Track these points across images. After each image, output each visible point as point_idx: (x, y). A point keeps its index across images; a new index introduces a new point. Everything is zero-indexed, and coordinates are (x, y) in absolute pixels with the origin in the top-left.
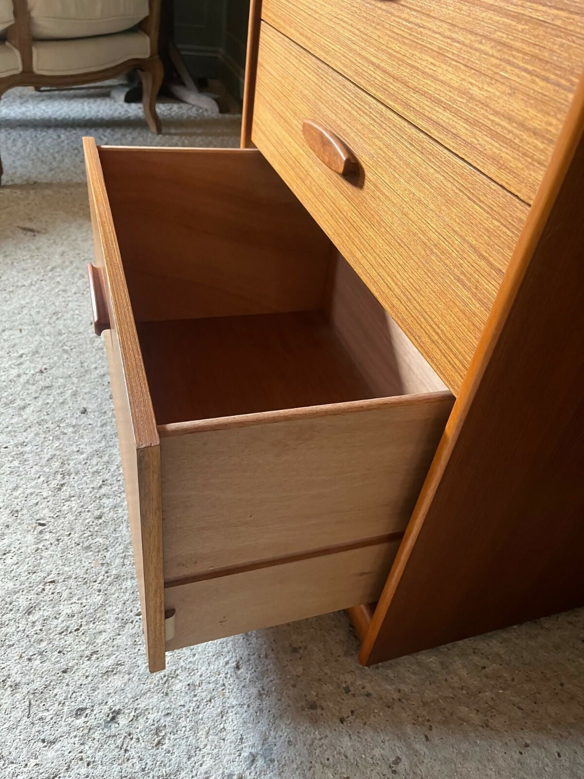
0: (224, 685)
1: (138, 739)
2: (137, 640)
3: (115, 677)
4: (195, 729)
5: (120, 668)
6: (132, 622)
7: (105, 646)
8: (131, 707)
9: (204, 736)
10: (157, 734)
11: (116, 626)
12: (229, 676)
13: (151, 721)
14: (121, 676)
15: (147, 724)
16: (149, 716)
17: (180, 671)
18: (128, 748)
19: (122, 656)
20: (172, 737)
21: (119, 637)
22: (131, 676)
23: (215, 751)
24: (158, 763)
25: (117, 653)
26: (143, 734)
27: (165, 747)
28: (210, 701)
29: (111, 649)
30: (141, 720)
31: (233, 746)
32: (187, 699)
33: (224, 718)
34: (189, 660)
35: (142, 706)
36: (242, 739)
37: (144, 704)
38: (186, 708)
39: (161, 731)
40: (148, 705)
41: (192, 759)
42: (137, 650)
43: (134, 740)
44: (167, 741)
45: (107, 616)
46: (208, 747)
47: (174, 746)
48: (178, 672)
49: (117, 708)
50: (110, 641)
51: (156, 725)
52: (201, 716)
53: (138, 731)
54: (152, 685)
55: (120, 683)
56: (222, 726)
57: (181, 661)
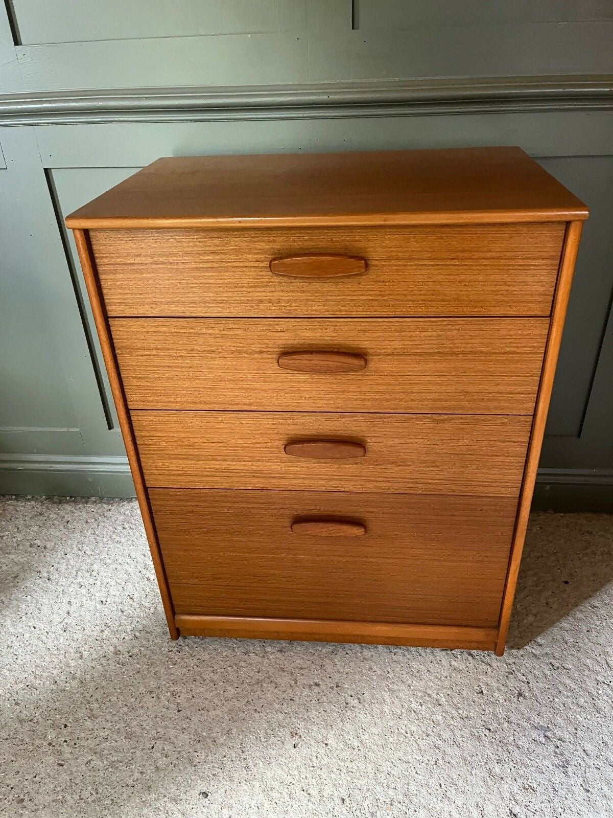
0: (500, 741)
1: (529, 802)
2: (461, 790)
3: (486, 810)
4: (526, 766)
5: (480, 805)
6: (446, 791)
7: (462, 813)
8: (508, 802)
9: (531, 762)
10: (527, 789)
11: (447, 803)
12: (494, 737)
13: (519, 792)
14: (485, 805)
15: (520, 794)
16: (515, 792)
17: (487, 766)
18: (535, 809)
19: (471, 803)
20: (530, 780)
21: (456, 802)
22: (486, 799)
23: (540, 757)
24: (546, 792)
25: (469, 805)
26: (527, 798)
27: (535, 786)
28: (510, 752)
29: (465, 809)
30: (518, 797)
31: (538, 746)
32: (506, 766)
33: (521, 747)
34: (481, 759)
35: (508, 795)
36: (534, 740)
37: (507, 794)
38: (512, 768)
39: (526, 787)
40: (508, 791)
41: (544, 772)
42: (469, 792)
43: (530, 804)
44: (531, 785)
45: (438, 809)
46: (537, 761)
47: (535, 781)
48: (488, 768)
49: (508, 811)
50: (459, 809)
51: (522, 789)
52: (518, 760)
53: (524, 801)
54: (495, 786)
55: (491, 807)
56: (526, 750)
57: (480, 764)
